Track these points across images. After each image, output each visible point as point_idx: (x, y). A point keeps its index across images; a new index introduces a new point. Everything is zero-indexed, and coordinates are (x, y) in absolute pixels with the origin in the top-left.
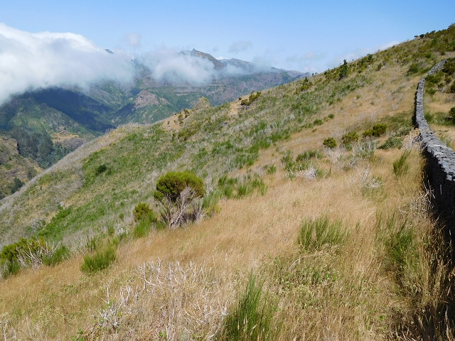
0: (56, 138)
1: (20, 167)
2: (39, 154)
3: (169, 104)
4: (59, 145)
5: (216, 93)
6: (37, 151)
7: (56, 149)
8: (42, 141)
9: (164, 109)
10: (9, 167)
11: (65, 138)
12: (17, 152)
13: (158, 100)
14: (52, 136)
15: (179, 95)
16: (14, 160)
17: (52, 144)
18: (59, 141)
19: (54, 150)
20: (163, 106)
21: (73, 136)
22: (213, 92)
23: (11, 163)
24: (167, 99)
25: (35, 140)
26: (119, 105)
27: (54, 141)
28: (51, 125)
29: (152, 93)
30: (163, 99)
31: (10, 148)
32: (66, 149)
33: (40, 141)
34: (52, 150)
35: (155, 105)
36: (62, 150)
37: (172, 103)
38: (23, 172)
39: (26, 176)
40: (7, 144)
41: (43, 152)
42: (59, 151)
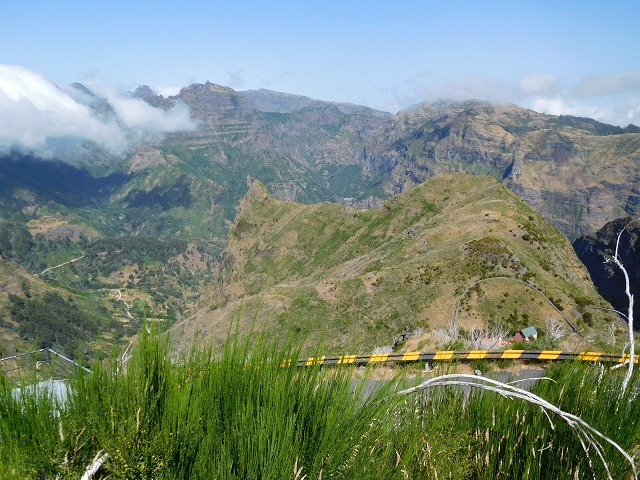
0: (35, 228)
2: (14, 252)
3: (181, 162)
4: (41, 237)
5: (246, 143)
6: (10, 248)
7: (38, 242)
9: (174, 171)
11: (48, 226)
13: (165, 158)
14: (28, 225)
15: (193, 148)
17: (31, 237)
18: (40, 231)
19: (35, 245)
20: (173, 165)
21: (60, 223)
22: (241, 142)
24: (177, 155)
25: (6, 233)
26: (108, 168)
27: (33, 232)
29: (156, 148)
30: (172, 156)
32: (51, 242)
33: (13, 234)
34: (32, 244)
35: (160, 165)
36: (46, 244)
37: (184, 160)
38: (15, 285)
41: (20, 249)
42: (42, 245)
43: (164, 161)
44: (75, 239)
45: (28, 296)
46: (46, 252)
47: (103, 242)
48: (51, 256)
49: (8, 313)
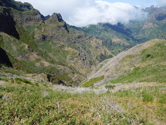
1: (103, 49)
2: (107, 45)
3: (158, 27)
4: (114, 43)
6: (107, 44)
7: (113, 44)
8: (109, 41)
10: (100, 49)
11: (116, 40)
12: (102, 44)
13: (154, 25)
14: (112, 39)
15: (163, 23)
16: (101, 47)
17: (112, 42)
21: (119, 40)
23: (100, 48)
24: (158, 25)
25: (107, 41)
26: (136, 28)
27: (113, 41)
28: (112, 35)
29: (151, 22)
30: (156, 25)
31: (100, 43)
32: (116, 44)
33: (108, 41)
34: (112, 44)
35: (151, 28)
36: (115, 44)
37: (160, 26)
38: (103, 51)
39: (104, 52)
40: (100, 42)
41: (109, 45)
42: (114, 45)
43: (153, 26)
44: (122, 44)
45: (105, 54)
46: (114, 46)
47: (128, 46)
48: (115, 47)
49: (99, 57)
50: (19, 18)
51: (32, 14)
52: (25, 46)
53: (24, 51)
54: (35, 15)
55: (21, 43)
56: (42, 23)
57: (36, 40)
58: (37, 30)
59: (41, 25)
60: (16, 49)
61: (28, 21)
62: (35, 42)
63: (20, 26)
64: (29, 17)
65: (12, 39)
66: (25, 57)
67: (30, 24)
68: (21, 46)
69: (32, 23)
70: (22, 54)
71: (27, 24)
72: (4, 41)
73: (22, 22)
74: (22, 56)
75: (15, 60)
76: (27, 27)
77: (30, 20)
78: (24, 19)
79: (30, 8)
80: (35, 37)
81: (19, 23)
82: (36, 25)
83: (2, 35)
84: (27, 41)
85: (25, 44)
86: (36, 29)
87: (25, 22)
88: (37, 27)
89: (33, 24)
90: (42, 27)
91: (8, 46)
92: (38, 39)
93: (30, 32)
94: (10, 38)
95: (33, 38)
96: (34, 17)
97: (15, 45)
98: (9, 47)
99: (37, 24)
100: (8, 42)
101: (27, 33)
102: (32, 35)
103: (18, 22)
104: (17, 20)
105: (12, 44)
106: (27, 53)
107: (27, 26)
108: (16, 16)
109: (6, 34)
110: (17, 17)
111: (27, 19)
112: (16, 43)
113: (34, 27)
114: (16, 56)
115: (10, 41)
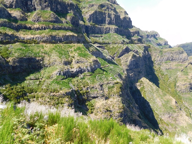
50: (158, 57)
51: (176, 52)
52: (171, 100)
53: (171, 108)
54: (181, 53)
55: (166, 95)
56: (189, 65)
57: (179, 89)
58: (182, 75)
59: (187, 67)
60: (161, 104)
61: (169, 61)
62: (178, 92)
63: (158, 67)
64: (172, 56)
65: (155, 87)
66: (173, 117)
67: (172, 66)
68: (165, 100)
69: (173, 65)
70: (169, 113)
71: (168, 66)
72: (146, 90)
73: (161, 62)
74: (169, 115)
75: (159, 120)
76: (166, 69)
77: (172, 60)
78: (165, 59)
79: (156, 37)
80: (177, 84)
81: (157, 64)
82: (179, 67)
83: (143, 81)
84: (167, 90)
85: (171, 97)
86: (179, 73)
87: (165, 63)
88: (182, 71)
89: (175, 65)
90: (189, 71)
91: (150, 97)
92: (183, 88)
93: (170, 77)
94: (152, 86)
95: (175, 85)
96: (178, 57)
97: (158, 97)
98: (152, 99)
99: (181, 65)
100: (150, 91)
101: (166, 77)
102: (174, 81)
103: (155, 62)
104: (155, 59)
105: (155, 95)
106: (175, 112)
107: (168, 68)
108: (155, 54)
109: (148, 80)
110: (155, 56)
111: (168, 59)
112: (160, 94)
113: (177, 70)
114: (161, 114)
115: (153, 90)
